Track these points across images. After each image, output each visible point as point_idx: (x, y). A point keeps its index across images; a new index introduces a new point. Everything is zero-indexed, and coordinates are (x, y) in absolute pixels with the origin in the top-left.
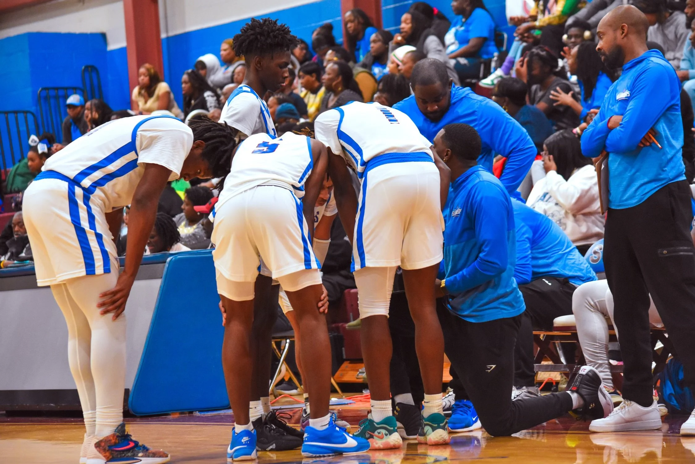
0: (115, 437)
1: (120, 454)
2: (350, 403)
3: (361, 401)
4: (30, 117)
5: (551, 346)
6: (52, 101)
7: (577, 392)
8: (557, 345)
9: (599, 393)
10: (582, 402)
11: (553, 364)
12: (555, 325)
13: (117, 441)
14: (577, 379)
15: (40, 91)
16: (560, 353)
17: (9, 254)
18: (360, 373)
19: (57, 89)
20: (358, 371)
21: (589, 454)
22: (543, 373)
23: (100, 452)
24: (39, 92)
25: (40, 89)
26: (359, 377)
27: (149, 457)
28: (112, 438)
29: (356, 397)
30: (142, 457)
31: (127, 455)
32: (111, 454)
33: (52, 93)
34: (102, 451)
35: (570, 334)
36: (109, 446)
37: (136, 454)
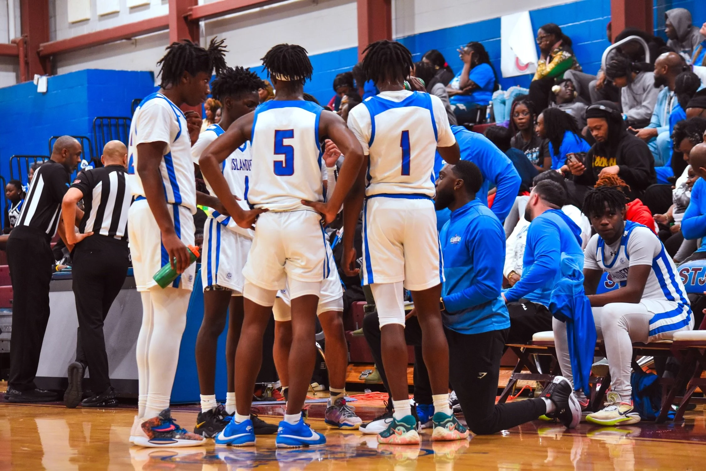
0: (158, 420)
1: (161, 435)
2: (353, 401)
3: (362, 399)
4: (86, 142)
5: (529, 358)
6: (105, 128)
7: (550, 398)
8: (534, 356)
9: (570, 401)
10: (554, 407)
11: (531, 373)
12: (534, 340)
13: (160, 424)
14: (551, 388)
15: (96, 120)
16: (537, 364)
17: (63, 259)
18: (362, 374)
19: (110, 118)
20: (361, 372)
21: (558, 452)
22: (521, 381)
23: (145, 432)
24: (94, 120)
25: (96, 118)
26: (362, 378)
27: (184, 439)
28: (155, 421)
29: (359, 396)
30: (179, 438)
31: (166, 436)
32: (154, 434)
33: (106, 121)
34: (146, 431)
35: (546, 348)
36: (152, 427)
37: (174, 435)
